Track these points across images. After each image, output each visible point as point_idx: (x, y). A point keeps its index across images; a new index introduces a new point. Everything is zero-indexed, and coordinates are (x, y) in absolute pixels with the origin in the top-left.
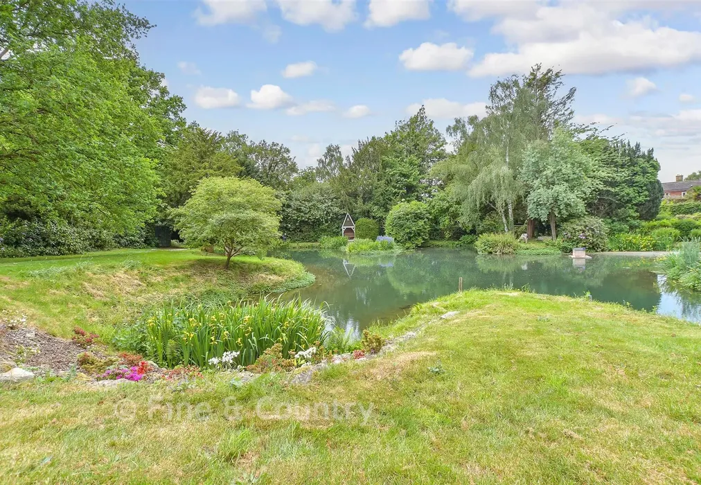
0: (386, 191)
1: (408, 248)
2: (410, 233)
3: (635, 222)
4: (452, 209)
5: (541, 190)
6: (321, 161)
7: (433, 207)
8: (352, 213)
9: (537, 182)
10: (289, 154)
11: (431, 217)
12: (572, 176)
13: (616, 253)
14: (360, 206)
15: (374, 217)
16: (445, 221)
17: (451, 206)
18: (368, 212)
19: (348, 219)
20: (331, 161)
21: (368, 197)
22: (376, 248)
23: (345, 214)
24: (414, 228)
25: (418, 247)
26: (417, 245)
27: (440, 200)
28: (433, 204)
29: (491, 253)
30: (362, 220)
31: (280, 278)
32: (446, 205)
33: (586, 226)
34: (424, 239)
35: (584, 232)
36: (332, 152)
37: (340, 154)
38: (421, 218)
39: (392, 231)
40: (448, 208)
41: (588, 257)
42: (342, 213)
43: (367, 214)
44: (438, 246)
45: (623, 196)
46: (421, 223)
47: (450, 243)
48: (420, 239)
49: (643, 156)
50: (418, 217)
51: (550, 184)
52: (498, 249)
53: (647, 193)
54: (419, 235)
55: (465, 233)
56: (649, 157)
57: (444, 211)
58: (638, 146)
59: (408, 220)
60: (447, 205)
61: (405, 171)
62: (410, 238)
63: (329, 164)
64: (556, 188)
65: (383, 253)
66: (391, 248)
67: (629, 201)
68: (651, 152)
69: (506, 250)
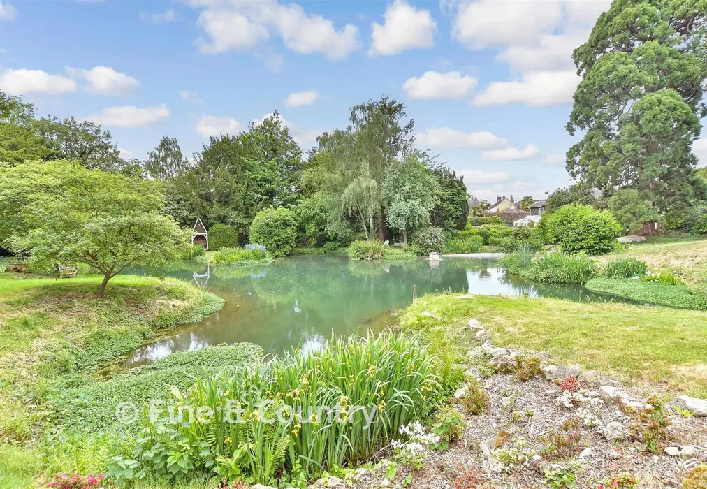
0: (247, 196)
1: (276, 257)
2: (279, 241)
3: (455, 231)
4: (317, 217)
5: (402, 203)
6: (152, 155)
7: (299, 214)
8: (204, 217)
9: (397, 196)
10: (110, 140)
11: (297, 224)
12: (423, 193)
13: (450, 255)
14: (216, 210)
15: (233, 224)
16: (311, 228)
17: (317, 214)
18: (225, 217)
19: (199, 225)
20: (167, 156)
21: (225, 200)
22: (247, 258)
23: (195, 219)
24: (283, 236)
25: (287, 255)
26: (285, 253)
27: (305, 207)
28: (299, 211)
29: (363, 259)
30: (218, 226)
31: (185, 304)
32: (311, 212)
33: (431, 234)
34: (292, 247)
35: (431, 239)
36: (168, 146)
37: (178, 148)
38: (289, 226)
39: (260, 238)
40: (314, 217)
41: (440, 259)
42: (192, 217)
43: (223, 220)
44: (303, 253)
45: (448, 211)
46: (289, 230)
47: (315, 250)
48: (288, 246)
49: (457, 181)
50: (286, 224)
51: (407, 199)
52: (369, 255)
53: (461, 209)
54: (287, 243)
55: (328, 240)
56: (461, 182)
57: (309, 219)
58: (454, 173)
59: (276, 227)
60: (314, 212)
61: (266, 175)
62: (278, 246)
63: (164, 159)
64: (412, 202)
65: (256, 262)
66: (264, 257)
67: (451, 215)
68: (462, 178)
69: (376, 256)
